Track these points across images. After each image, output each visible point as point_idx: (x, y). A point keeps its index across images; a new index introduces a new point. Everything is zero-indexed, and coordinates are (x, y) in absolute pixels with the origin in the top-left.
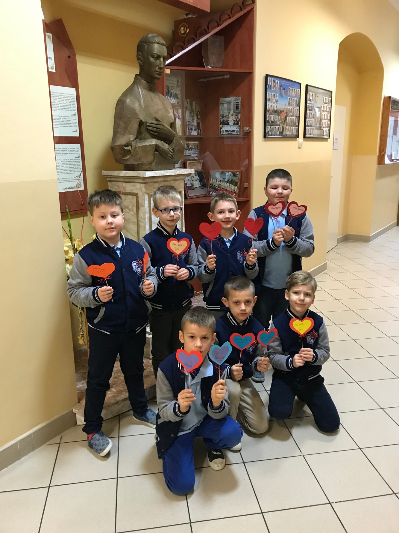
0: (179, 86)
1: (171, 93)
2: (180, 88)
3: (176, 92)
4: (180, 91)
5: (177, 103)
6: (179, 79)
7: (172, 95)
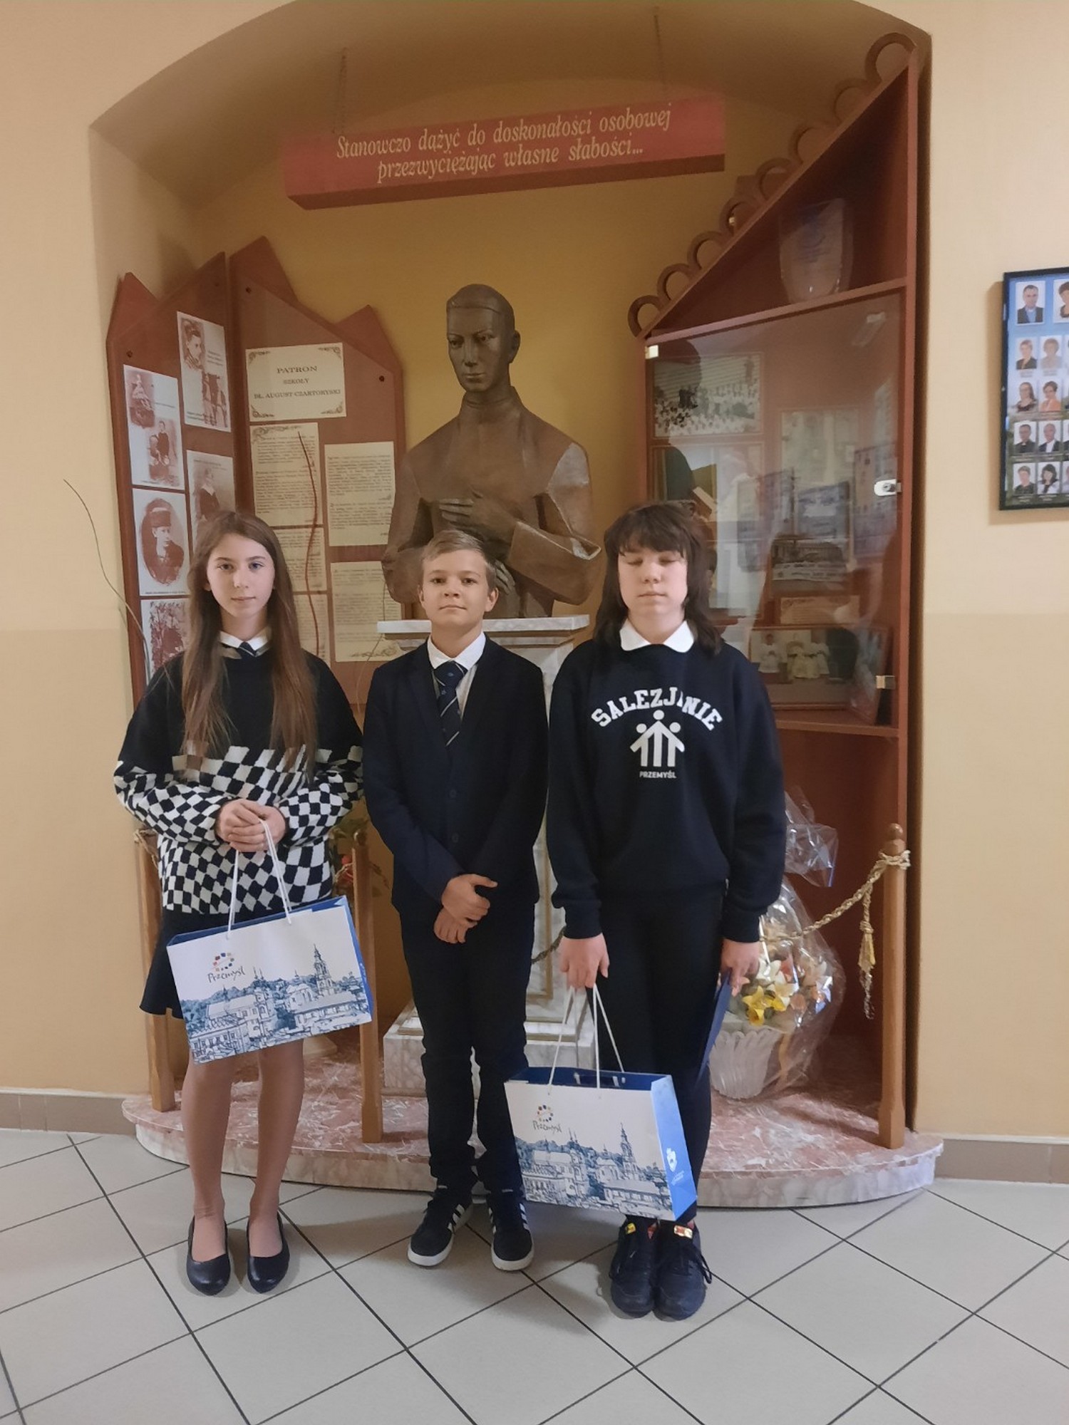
0: (756, 380)
1: (718, 405)
2: (757, 386)
3: (738, 399)
4: (757, 395)
5: (742, 430)
6: (756, 360)
7: (721, 411)
